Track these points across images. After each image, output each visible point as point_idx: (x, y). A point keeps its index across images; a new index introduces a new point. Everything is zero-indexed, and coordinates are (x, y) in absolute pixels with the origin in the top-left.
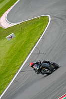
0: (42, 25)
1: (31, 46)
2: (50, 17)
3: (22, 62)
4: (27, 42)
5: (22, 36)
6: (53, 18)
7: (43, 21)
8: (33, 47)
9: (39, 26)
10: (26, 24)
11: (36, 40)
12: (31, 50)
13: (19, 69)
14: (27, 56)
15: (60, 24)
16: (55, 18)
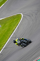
0: (18, 20)
1: (11, 33)
2: (22, 15)
3: (5, 42)
4: (8, 30)
5: (5, 27)
6: (24, 16)
7: (18, 17)
8: (12, 33)
9: (16, 20)
10: (8, 19)
11: (14, 29)
12: (11, 35)
13: (3, 46)
14: (8, 39)
15: (28, 19)
16: (25, 16)
